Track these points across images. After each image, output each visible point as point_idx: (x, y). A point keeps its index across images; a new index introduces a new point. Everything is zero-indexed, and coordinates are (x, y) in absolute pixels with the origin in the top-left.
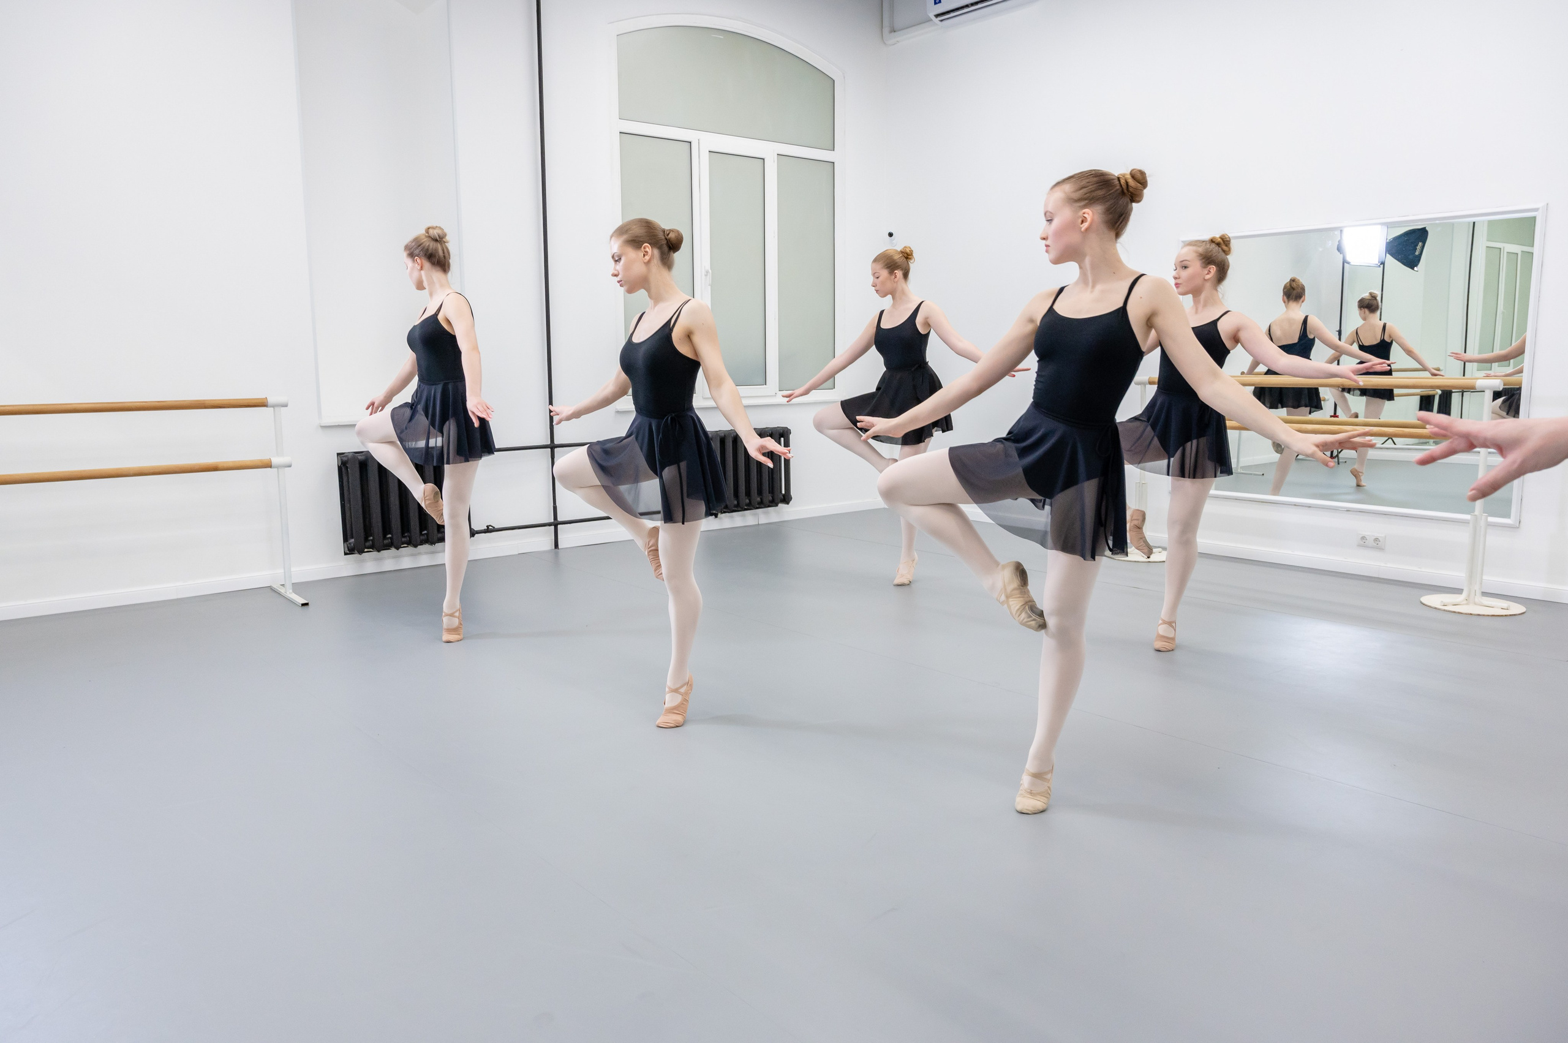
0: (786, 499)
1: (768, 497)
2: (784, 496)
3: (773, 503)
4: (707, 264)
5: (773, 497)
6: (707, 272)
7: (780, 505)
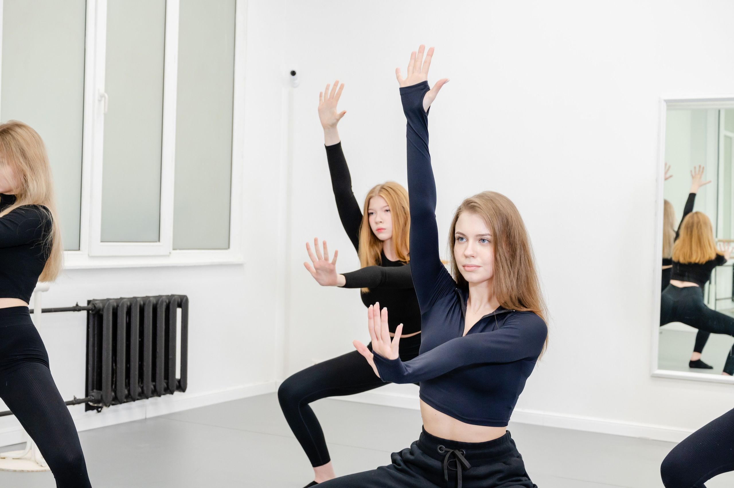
0: (181, 386)
1: (162, 384)
2: (179, 381)
3: (169, 391)
4: (101, 87)
5: (167, 384)
6: (102, 96)
7: (176, 393)
